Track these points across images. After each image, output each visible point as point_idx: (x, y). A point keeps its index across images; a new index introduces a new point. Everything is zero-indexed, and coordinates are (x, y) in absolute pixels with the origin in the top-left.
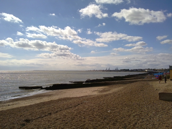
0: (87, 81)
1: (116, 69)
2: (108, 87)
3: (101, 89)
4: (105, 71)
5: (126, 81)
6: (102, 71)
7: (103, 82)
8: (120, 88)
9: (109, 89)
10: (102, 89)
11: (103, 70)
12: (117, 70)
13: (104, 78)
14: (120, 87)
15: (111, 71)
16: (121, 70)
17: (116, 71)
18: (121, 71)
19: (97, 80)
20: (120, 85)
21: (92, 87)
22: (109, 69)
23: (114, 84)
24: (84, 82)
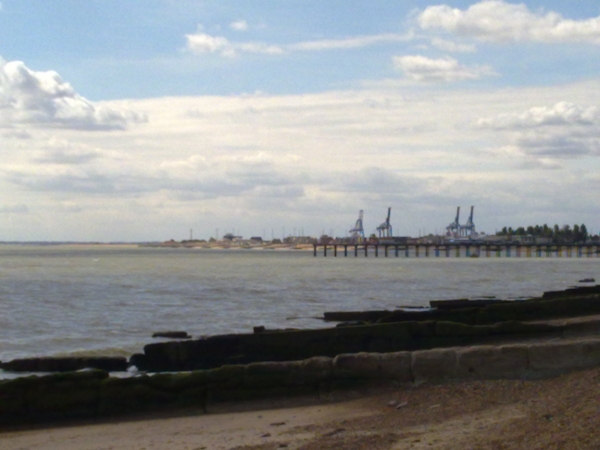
0: (152, 357)
1: (455, 225)
2: (368, 413)
3: (297, 429)
4: (346, 243)
5: (555, 349)
6: (315, 243)
7: (323, 359)
8: (490, 418)
9: (382, 432)
10: (309, 436)
11: (326, 241)
12: (465, 235)
13: (329, 317)
14: (494, 403)
15: (402, 245)
16: (510, 241)
17: (460, 242)
18: (508, 246)
19: (262, 342)
20: (489, 385)
21: (205, 412)
22: (387, 226)
23: (436, 374)
24: (120, 364)
